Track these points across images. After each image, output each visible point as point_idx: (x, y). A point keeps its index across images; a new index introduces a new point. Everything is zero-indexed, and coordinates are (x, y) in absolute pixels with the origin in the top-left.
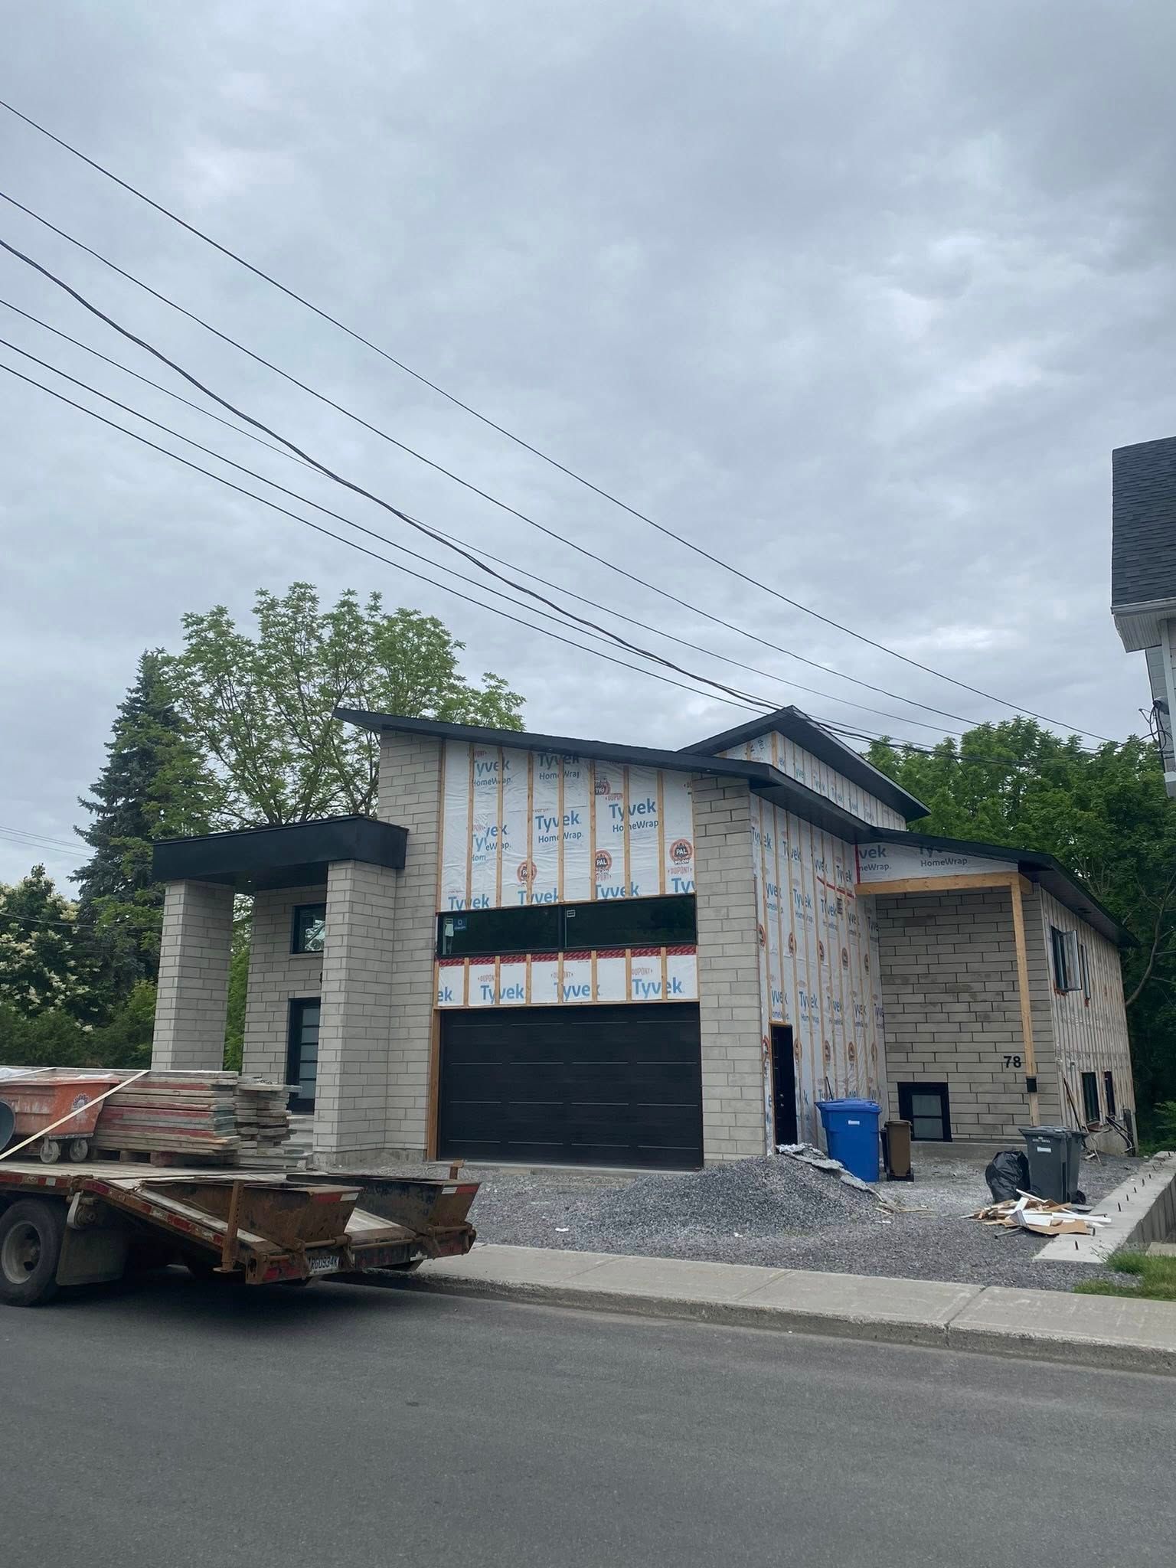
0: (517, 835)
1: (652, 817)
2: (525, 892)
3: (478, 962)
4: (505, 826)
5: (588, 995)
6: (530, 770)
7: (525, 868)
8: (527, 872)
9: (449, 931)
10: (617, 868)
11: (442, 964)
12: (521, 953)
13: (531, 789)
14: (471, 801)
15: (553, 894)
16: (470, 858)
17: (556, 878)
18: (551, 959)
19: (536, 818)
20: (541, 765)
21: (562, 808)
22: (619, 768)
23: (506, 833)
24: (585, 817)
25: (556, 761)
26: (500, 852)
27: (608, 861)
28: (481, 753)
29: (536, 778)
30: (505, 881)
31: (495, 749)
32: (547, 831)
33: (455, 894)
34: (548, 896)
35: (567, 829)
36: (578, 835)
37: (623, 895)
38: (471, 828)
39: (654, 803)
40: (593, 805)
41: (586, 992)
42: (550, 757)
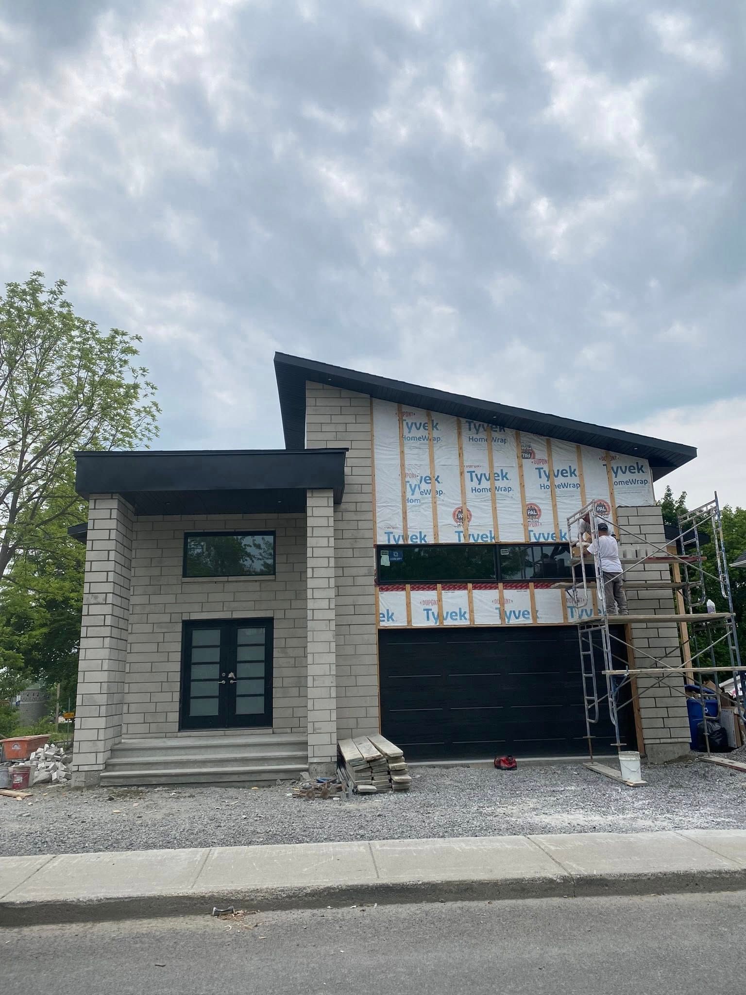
0: (449, 484)
1: (575, 480)
2: (462, 532)
3: (419, 589)
4: (438, 476)
5: (529, 618)
6: (459, 434)
7: (461, 512)
8: (462, 516)
9: (385, 561)
10: (546, 517)
11: (382, 589)
12: (463, 582)
13: (461, 448)
14: (402, 452)
15: (489, 535)
16: (404, 500)
17: (490, 521)
18: (491, 588)
19: (468, 472)
20: (470, 430)
21: (491, 466)
22: (542, 440)
23: (439, 482)
24: (513, 474)
25: (483, 428)
26: (434, 498)
27: (538, 511)
28: (409, 414)
29: (465, 439)
30: (441, 522)
31: (424, 412)
32: (479, 484)
33: (391, 530)
34: (485, 536)
35: (498, 484)
36: (509, 489)
37: (553, 539)
38: (403, 475)
39: (575, 470)
40: (521, 466)
41: (526, 616)
42: (477, 425)
